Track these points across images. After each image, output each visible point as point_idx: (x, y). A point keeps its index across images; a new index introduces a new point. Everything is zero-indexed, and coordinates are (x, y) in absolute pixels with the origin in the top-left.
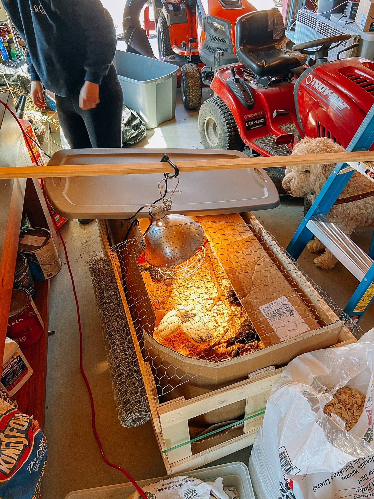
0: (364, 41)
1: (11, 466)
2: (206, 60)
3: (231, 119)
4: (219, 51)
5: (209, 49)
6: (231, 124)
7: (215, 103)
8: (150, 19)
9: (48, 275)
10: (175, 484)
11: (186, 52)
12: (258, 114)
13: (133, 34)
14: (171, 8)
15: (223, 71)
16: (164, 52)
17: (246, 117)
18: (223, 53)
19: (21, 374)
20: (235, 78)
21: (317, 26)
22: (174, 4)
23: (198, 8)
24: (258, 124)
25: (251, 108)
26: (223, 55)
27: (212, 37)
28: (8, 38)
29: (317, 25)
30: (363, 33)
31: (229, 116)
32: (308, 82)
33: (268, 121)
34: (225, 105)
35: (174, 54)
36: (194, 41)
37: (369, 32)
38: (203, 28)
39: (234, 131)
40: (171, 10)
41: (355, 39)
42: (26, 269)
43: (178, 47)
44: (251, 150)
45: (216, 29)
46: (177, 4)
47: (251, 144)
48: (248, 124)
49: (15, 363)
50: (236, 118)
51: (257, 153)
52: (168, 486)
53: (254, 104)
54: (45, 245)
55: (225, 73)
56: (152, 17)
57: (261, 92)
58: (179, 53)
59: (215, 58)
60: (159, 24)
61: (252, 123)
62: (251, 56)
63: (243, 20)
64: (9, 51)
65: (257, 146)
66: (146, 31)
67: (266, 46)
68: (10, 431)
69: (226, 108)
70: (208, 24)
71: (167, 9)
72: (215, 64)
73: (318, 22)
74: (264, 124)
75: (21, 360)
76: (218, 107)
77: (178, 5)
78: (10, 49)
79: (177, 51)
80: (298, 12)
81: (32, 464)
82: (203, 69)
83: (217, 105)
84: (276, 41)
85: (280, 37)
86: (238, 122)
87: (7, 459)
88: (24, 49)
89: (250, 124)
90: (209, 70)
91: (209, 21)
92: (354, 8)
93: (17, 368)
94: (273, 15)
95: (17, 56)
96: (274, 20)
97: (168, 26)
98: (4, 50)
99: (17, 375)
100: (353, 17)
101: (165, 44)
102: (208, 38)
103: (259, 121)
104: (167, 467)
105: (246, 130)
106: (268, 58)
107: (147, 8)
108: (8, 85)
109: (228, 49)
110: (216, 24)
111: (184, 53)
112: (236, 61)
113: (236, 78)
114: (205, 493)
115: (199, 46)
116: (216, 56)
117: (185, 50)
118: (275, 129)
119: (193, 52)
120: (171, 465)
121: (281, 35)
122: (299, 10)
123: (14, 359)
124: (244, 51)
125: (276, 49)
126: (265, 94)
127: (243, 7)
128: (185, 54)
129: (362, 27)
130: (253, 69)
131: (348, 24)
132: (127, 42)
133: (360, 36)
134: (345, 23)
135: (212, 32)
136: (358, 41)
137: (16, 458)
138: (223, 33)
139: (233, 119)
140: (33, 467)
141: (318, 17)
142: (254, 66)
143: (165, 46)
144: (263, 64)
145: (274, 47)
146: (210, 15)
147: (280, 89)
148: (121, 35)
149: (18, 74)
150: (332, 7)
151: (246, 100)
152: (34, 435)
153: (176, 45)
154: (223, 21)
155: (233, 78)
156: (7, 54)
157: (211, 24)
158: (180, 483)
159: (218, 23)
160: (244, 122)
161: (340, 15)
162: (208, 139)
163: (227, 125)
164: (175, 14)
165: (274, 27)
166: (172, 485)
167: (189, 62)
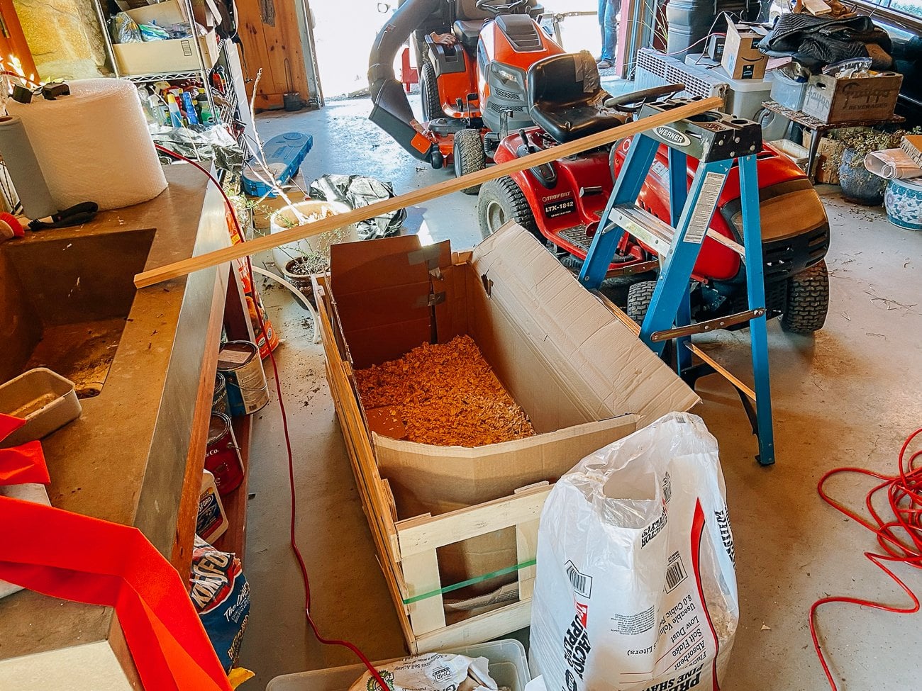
0: (735, 93)
1: (207, 600)
2: (491, 123)
3: (524, 203)
4: (507, 111)
5: (495, 107)
6: (524, 209)
7: (500, 181)
8: (411, 66)
9: (250, 407)
10: (420, 663)
11: (462, 113)
12: (563, 195)
13: (384, 88)
14: (441, 50)
15: (512, 138)
16: (430, 113)
17: (544, 199)
18: (512, 112)
19: (214, 523)
20: (528, 146)
21: (666, 73)
22: (446, 45)
23: (480, 51)
24: (564, 210)
25: (552, 187)
26: (512, 116)
27: (498, 91)
28: (197, 94)
29: (666, 70)
30: (733, 81)
31: (521, 198)
32: (626, 148)
33: (579, 205)
34: (515, 183)
35: (445, 116)
36: (475, 97)
37: (743, 78)
38: (486, 79)
39: (528, 220)
40: (441, 54)
41: (721, 90)
42: (223, 390)
43: (452, 105)
44: (555, 247)
45: (505, 81)
46: (450, 45)
47: (554, 237)
48: (548, 209)
49: (208, 503)
50: (530, 200)
51: (565, 251)
52: (411, 664)
53: (556, 181)
54: (250, 361)
55: (515, 139)
56: (413, 63)
57: (569, 166)
58: (454, 115)
59: (501, 120)
60: (422, 73)
61: (555, 208)
62: (551, 115)
63: (538, 68)
64: (199, 112)
65: (562, 239)
66: (404, 85)
67: (574, 103)
68: (205, 564)
69: (517, 188)
70: (493, 74)
71: (435, 52)
72: (501, 128)
73: (666, 67)
74: (574, 209)
75: (215, 501)
76: (505, 186)
77: (452, 47)
78: (201, 109)
79: (449, 112)
80: (638, 53)
81: (231, 610)
82: (486, 136)
83: (503, 184)
84: (589, 95)
85: (594, 90)
86: (534, 206)
87: (203, 591)
88: (221, 110)
89: (552, 209)
90: (494, 137)
91: (495, 69)
92: (719, 45)
93: (209, 512)
94: (582, 61)
95: (210, 119)
96: (583, 66)
97: (437, 76)
98: (192, 109)
99: (208, 523)
100: (718, 58)
101: (432, 101)
102: (494, 93)
103: (564, 206)
104: (411, 639)
105: (547, 218)
106: (575, 119)
107: (406, 51)
108: (198, 158)
109: (523, 108)
110: (504, 74)
111: (460, 114)
112: (531, 124)
113: (530, 146)
114: (461, 670)
115: (481, 104)
116: (503, 116)
117: (462, 110)
118: (589, 216)
119: (473, 113)
120: (416, 638)
121: (595, 87)
122: (639, 50)
123: (207, 498)
124: (541, 109)
125: (588, 106)
126: (571, 167)
127: (544, 50)
128: (462, 116)
129: (731, 73)
130: (553, 134)
131: (711, 68)
132: (374, 100)
133: (728, 85)
134: (706, 67)
135: (499, 84)
136: (726, 93)
137: (214, 592)
138: (516, 85)
139: (527, 202)
140: (232, 615)
141: (667, 59)
142: (556, 129)
143: (432, 106)
144: (567, 126)
145: (585, 104)
146: (495, 62)
147: (595, 161)
148: (366, 90)
149: (212, 142)
150: (687, 45)
151: (544, 176)
152: (235, 577)
153: (449, 102)
154: (515, 68)
155: (526, 146)
156: (196, 115)
157: (497, 74)
158: (428, 661)
159: (508, 72)
160: (543, 206)
161: (699, 56)
162: (490, 229)
163: (518, 211)
164: (447, 60)
165: (584, 77)
166: (417, 663)
167: (467, 127)
